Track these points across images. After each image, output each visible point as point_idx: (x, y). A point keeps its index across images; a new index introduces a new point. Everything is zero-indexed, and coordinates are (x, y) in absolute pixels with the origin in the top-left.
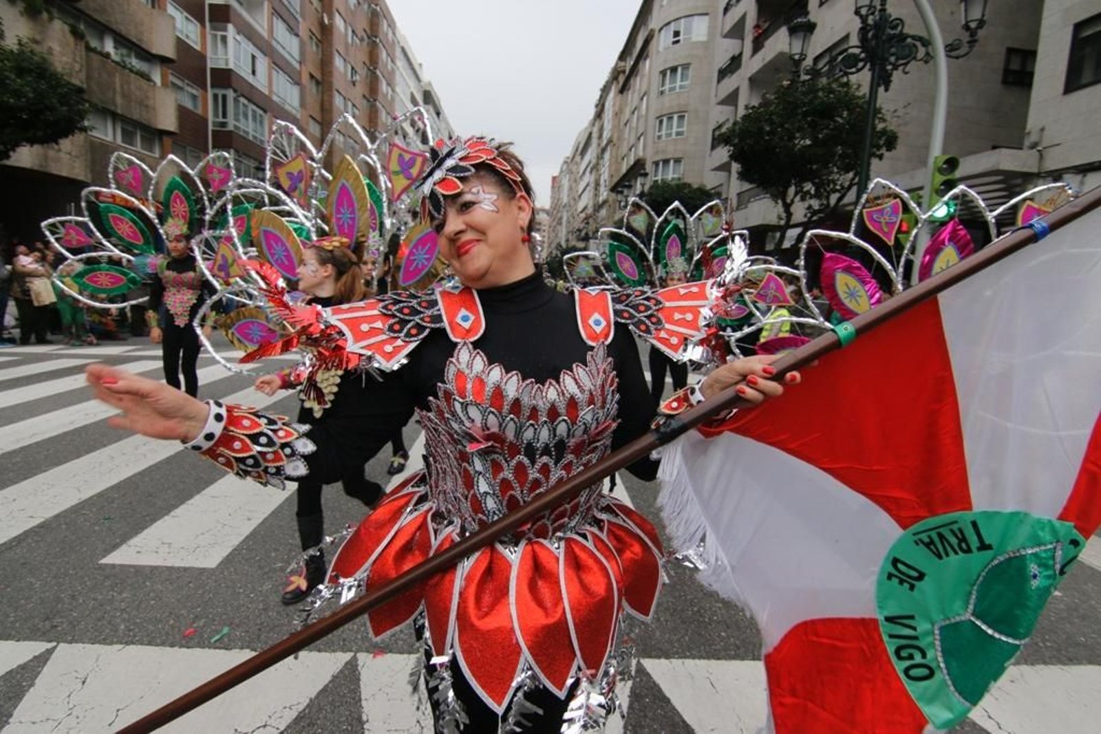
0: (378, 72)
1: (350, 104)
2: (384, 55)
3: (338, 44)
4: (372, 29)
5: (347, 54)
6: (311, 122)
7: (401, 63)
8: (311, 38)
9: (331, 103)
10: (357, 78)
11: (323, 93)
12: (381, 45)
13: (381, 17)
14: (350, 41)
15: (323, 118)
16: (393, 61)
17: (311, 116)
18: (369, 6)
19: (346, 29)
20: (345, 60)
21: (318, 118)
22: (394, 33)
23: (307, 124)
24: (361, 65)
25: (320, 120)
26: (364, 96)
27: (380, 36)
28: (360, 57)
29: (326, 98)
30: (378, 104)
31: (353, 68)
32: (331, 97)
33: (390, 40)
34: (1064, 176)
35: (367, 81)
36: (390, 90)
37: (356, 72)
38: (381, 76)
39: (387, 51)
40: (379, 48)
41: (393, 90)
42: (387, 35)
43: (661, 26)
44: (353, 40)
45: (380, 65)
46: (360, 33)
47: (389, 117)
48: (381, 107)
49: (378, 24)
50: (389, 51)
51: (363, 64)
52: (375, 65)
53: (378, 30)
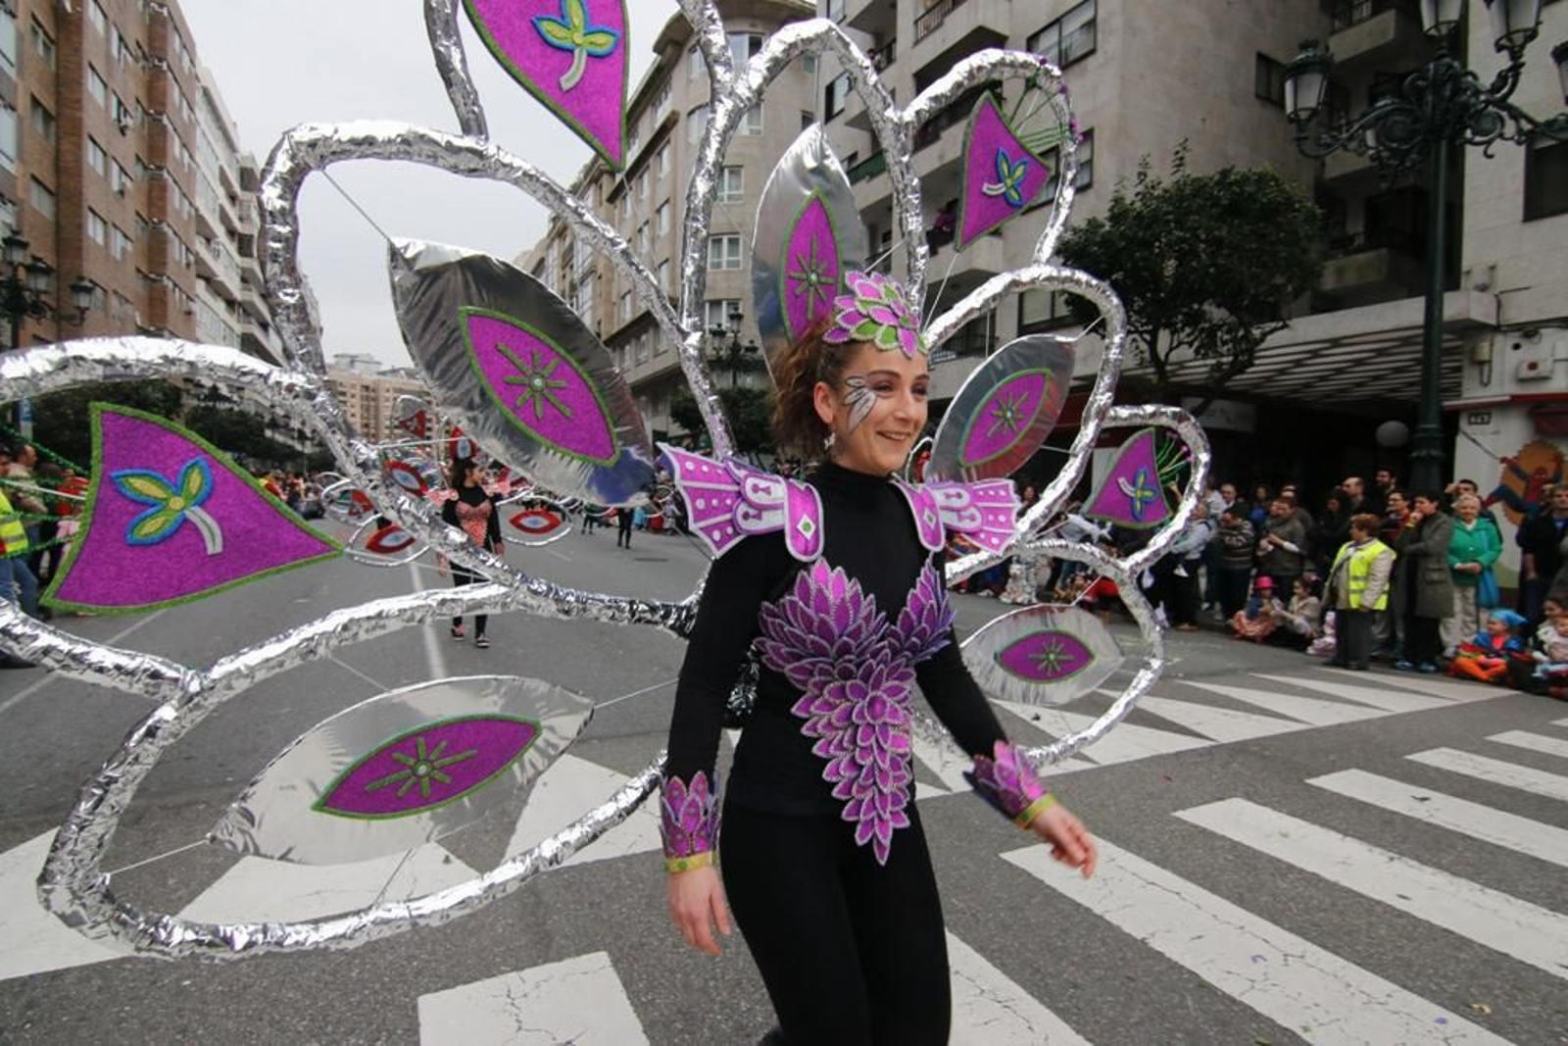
0: (165, 121)
1: (115, 168)
2: (175, 93)
3: (92, 52)
4: (151, 45)
5: (110, 73)
6: (35, 189)
7: (202, 114)
8: (35, 33)
9: (79, 159)
10: (128, 121)
11: (58, 138)
12: (169, 74)
13: (170, 26)
14: (115, 50)
15: (59, 186)
16: (191, 109)
17: (34, 178)
18: (147, 4)
19: (107, 31)
20: (105, 86)
21: (50, 184)
22: (192, 62)
23: (27, 190)
24: (133, 101)
25: (52, 188)
26: (138, 159)
27: (169, 58)
28: (131, 87)
29: (66, 146)
30: (166, 175)
31: (120, 103)
32: (79, 146)
33: (187, 71)
34: (1543, 331)
35: (146, 132)
36: (186, 155)
37: (126, 111)
38: (170, 127)
39: (180, 88)
40: (166, 79)
41: (191, 157)
42: (180, 60)
43: (692, 107)
44: (119, 52)
45: (169, 108)
46: (132, 45)
47: (186, 203)
48: (170, 180)
49: (164, 38)
50: (184, 89)
51: (138, 101)
52: (159, 108)
53: (163, 49)
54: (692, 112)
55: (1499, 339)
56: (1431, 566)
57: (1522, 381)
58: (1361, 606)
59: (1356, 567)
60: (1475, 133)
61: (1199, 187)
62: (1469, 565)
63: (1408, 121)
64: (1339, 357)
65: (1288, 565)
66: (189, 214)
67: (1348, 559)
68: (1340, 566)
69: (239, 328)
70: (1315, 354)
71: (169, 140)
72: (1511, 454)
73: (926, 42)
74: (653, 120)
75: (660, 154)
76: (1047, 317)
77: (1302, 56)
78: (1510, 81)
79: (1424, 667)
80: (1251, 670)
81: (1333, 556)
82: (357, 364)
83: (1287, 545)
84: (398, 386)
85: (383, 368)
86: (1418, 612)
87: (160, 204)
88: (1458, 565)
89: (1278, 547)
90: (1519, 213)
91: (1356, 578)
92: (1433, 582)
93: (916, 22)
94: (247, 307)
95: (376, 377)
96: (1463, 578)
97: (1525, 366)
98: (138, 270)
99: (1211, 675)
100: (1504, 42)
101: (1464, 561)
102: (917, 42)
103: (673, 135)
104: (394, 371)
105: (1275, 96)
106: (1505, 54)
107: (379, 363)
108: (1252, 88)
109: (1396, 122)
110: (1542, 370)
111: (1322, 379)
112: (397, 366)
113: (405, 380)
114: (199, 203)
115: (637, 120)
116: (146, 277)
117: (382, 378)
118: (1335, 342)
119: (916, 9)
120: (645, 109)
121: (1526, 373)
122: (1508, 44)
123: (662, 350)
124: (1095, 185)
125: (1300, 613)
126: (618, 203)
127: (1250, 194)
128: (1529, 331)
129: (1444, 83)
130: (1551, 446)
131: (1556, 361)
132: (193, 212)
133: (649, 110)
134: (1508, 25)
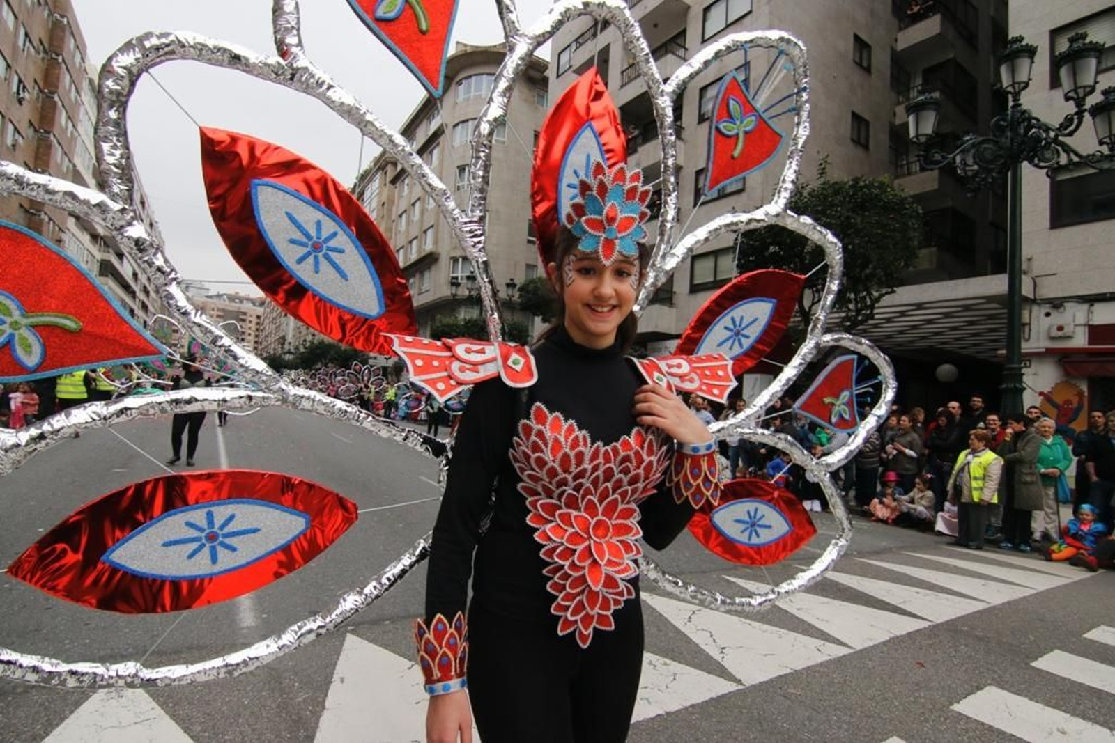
0: (56, 98)
1: (11, 128)
2: (66, 80)
4: (51, 44)
10: (26, 95)
12: (63, 66)
13: (68, 33)
14: (21, 43)
16: (78, 92)
18: (51, 14)
19: (16, 28)
20: (9, 66)
22: (83, 59)
24: (31, 81)
26: (31, 124)
27: (65, 54)
28: (31, 70)
30: (52, 137)
31: (20, 81)
33: (78, 65)
34: (1065, 304)
35: (40, 104)
36: (70, 125)
37: (24, 87)
38: (59, 104)
39: (71, 77)
40: (60, 68)
41: (74, 126)
42: (74, 57)
43: (456, 122)
44: (24, 45)
45: (60, 90)
46: (36, 43)
47: (66, 160)
48: (55, 142)
49: (62, 39)
50: (74, 78)
51: (36, 82)
52: (53, 89)
53: (61, 48)
54: (456, 126)
55: (1035, 308)
56: (1025, 471)
57: (1053, 338)
58: (981, 500)
59: (976, 471)
60: (1039, 160)
61: (837, 188)
62: (1051, 470)
63: (994, 148)
64: (918, 317)
65: (908, 466)
66: (68, 167)
67: (968, 463)
68: (962, 469)
69: (99, 256)
70: (903, 314)
71: (57, 112)
72: (1046, 390)
73: (627, 87)
74: (427, 130)
75: (431, 153)
76: (711, 279)
77: (922, 98)
78: (1076, 121)
79: (1023, 547)
80: (902, 548)
81: (954, 460)
82: (191, 289)
83: (907, 451)
84: (221, 307)
85: (210, 293)
86: (1016, 506)
87: (45, 158)
88: (1043, 470)
89: (900, 452)
90: (1048, 224)
91: (976, 479)
92: (1026, 483)
93: (622, 72)
94: (107, 240)
95: (205, 299)
96: (1048, 479)
97: (1055, 327)
98: (21, 206)
99: (877, 553)
100: (1072, 94)
101: (1046, 468)
102: (622, 86)
103: (441, 139)
104: (219, 296)
105: (863, 141)
106: (1072, 103)
107: (208, 290)
108: (848, 134)
109: (985, 149)
110: (1067, 331)
111: (901, 332)
112: (221, 293)
113: (227, 303)
114: (77, 161)
115: (417, 126)
116: (27, 211)
117: (209, 300)
118: (919, 306)
119: (622, 66)
120: (421, 122)
121: (1055, 333)
122: (1075, 96)
123: (424, 289)
124: (748, 190)
125: (920, 501)
126: (398, 185)
127: (876, 195)
128: (1057, 304)
129: (1019, 124)
130: (1075, 385)
131: (1076, 325)
132: (71, 166)
133: (425, 122)
134: (1075, 83)
